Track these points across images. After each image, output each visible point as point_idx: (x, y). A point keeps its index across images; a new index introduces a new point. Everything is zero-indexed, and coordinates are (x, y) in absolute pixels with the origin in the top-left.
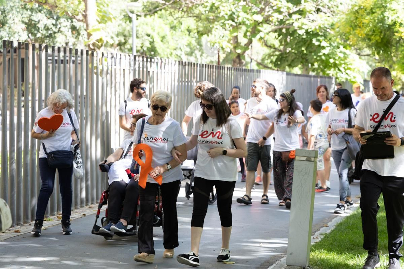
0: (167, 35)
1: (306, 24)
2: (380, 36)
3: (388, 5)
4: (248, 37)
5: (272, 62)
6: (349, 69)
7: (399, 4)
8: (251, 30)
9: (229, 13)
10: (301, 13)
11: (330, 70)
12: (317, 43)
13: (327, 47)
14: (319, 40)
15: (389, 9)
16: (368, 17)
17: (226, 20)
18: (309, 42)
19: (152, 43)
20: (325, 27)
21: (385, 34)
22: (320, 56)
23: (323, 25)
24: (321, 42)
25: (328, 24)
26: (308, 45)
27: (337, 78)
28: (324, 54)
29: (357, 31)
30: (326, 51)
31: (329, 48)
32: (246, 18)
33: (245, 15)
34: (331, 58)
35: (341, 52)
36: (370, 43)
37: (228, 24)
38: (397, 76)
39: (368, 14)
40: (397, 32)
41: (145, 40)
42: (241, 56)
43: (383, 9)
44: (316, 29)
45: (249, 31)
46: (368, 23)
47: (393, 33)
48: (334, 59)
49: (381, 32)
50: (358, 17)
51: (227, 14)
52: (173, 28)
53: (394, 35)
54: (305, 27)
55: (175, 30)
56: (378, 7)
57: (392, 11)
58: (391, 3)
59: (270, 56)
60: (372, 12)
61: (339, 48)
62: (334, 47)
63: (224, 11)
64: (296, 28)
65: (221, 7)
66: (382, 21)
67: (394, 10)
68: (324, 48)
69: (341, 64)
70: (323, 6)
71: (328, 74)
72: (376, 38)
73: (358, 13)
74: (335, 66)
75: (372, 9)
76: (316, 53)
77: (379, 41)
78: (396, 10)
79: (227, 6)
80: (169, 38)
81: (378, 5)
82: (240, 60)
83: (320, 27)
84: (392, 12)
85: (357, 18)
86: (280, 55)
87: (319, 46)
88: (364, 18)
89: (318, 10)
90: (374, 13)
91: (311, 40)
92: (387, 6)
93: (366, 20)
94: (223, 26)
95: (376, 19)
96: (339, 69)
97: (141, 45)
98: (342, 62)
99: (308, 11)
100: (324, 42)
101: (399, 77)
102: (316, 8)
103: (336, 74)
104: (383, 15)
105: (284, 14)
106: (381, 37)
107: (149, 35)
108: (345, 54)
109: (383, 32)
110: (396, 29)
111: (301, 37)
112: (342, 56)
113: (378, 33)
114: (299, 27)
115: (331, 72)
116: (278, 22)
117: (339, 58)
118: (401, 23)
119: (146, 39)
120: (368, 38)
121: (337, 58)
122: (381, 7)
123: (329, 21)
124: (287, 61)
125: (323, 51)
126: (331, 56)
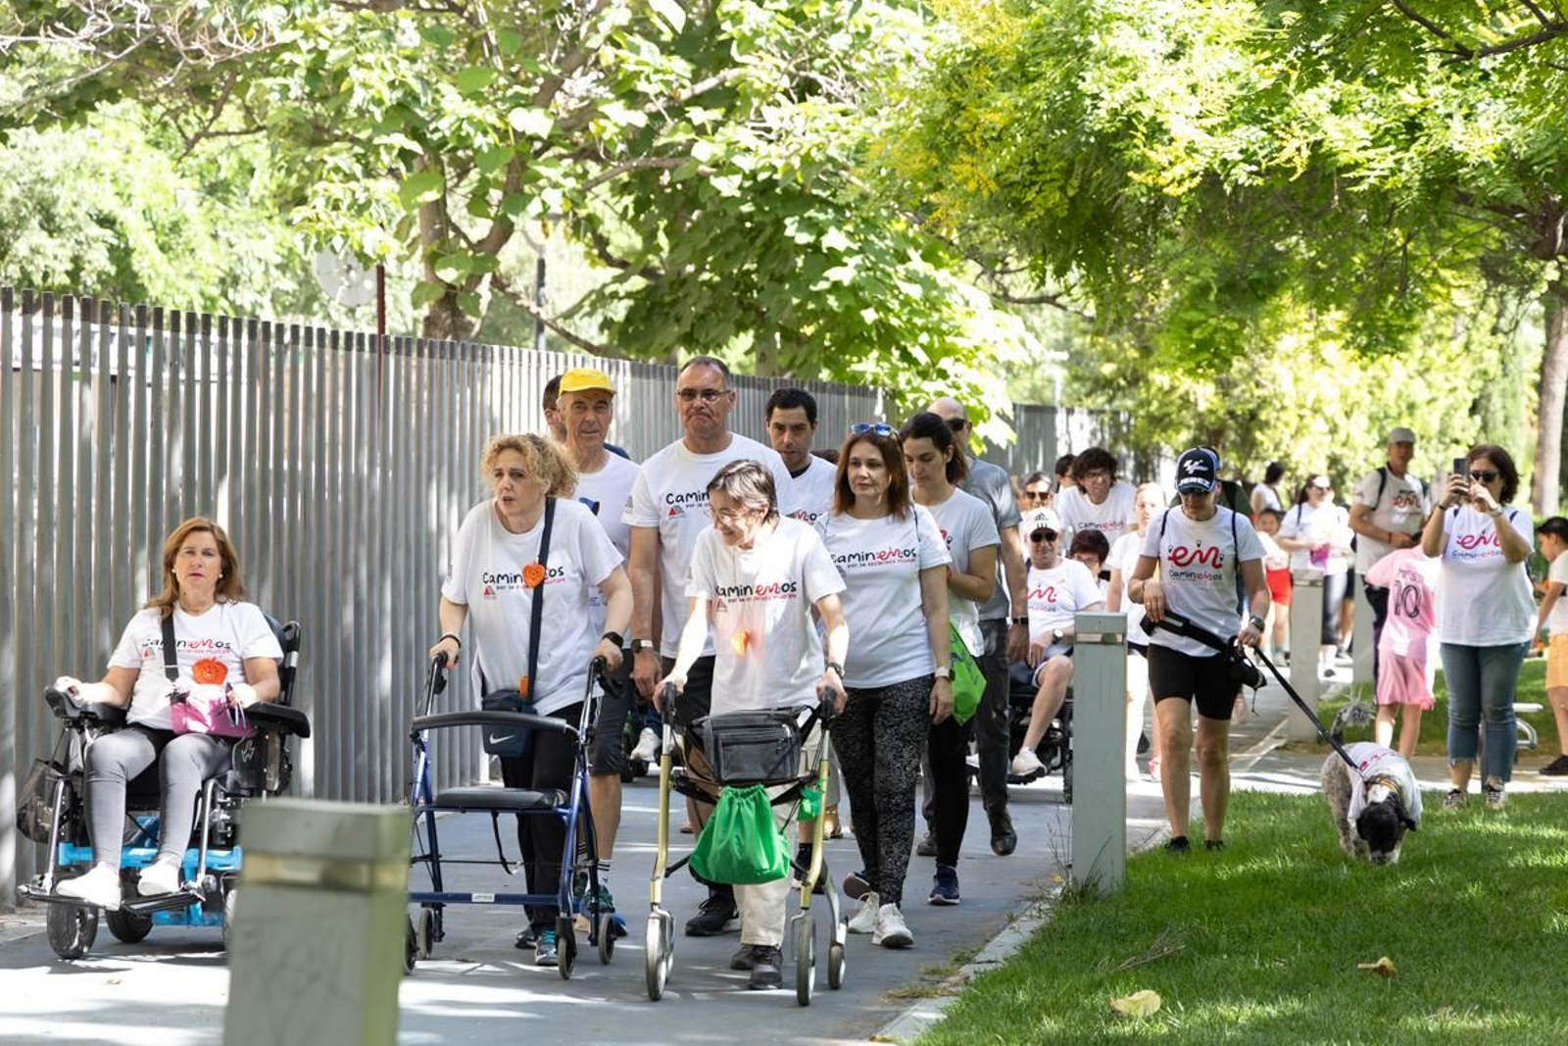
0: (186, 220)
1: (748, 150)
2: (1063, 189)
3: (1094, 38)
4: (492, 212)
5: (607, 324)
6: (948, 351)
7: (1144, 35)
8: (503, 178)
9: (391, 97)
10: (728, 99)
11: (862, 354)
12: (804, 238)
13: (850, 252)
14: (809, 225)
15: (1102, 58)
16: (1004, 99)
17: (378, 129)
18: (769, 230)
19: (121, 255)
20: (830, 159)
21: (1086, 181)
22: (819, 296)
23: (820, 147)
24: (821, 232)
25: (842, 147)
26: (767, 246)
27: (895, 394)
28: (836, 286)
29: (962, 167)
30: (844, 275)
31: (858, 259)
32: (469, 119)
33: (469, 108)
34: (867, 306)
35: (910, 278)
36: (1022, 224)
37: (389, 148)
38: (1173, 389)
39: (1005, 83)
40: (1139, 167)
41: (90, 242)
42: (461, 294)
43: (1071, 61)
44: (790, 170)
45: (496, 184)
46: (1006, 128)
47: (1121, 172)
48: (882, 306)
49: (1068, 172)
50: (965, 101)
51: (379, 102)
52: (216, 190)
53: (1127, 182)
54: (746, 163)
55: (225, 201)
56: (1051, 53)
57: (1116, 64)
58: (1109, 31)
59: (601, 298)
60: (1022, 73)
61: (904, 259)
62: (881, 254)
63: (364, 85)
64: (704, 168)
65: (353, 70)
66: (1068, 113)
67: (1124, 59)
68: (834, 258)
69: (913, 331)
70: (826, 72)
71: (856, 377)
72: (1047, 200)
73: (964, 85)
74: (887, 338)
75: (1021, 62)
76: (801, 282)
77: (1062, 213)
78: (1131, 64)
79: (383, 68)
80: (196, 230)
81: (1052, 44)
82: (456, 313)
83: (807, 160)
84: (1114, 72)
85: (957, 108)
86: (648, 291)
87: (815, 247)
88: (988, 105)
89: (806, 89)
90: (1030, 79)
91: (780, 226)
92: (1089, 44)
93: (996, 110)
94: (364, 155)
95: (1042, 105)
96: (906, 356)
97: (70, 266)
98: (918, 321)
99: (757, 93)
100: (832, 230)
101: (1181, 391)
102: (792, 77)
103: (893, 376)
104: (1073, 88)
105: (651, 107)
106: (1071, 193)
107: (106, 221)
108: (928, 283)
109: (1078, 170)
110: (1134, 154)
111: (732, 213)
112: (915, 291)
113: (1057, 176)
114: (715, 165)
115: (868, 366)
116: (626, 141)
117: (906, 302)
118: (1154, 119)
119: (96, 240)
120: (1008, 198)
121: (894, 304)
122: (1067, 51)
123: (847, 132)
124: (678, 320)
125: (834, 274)
126: (866, 295)
